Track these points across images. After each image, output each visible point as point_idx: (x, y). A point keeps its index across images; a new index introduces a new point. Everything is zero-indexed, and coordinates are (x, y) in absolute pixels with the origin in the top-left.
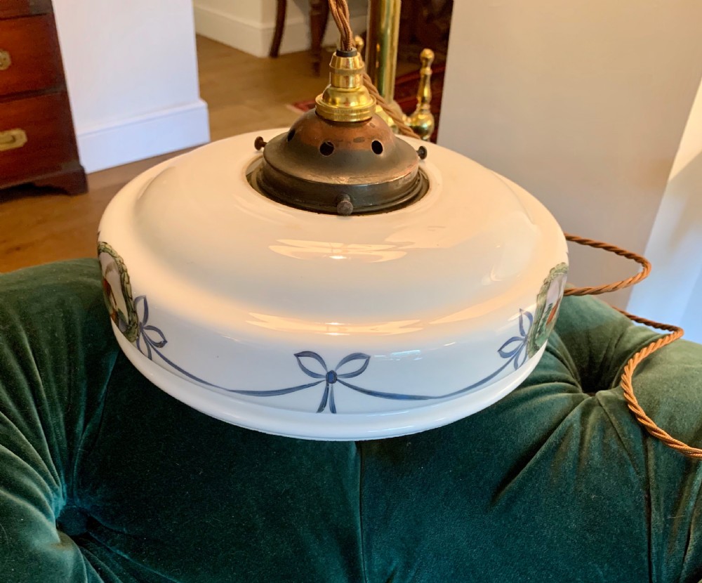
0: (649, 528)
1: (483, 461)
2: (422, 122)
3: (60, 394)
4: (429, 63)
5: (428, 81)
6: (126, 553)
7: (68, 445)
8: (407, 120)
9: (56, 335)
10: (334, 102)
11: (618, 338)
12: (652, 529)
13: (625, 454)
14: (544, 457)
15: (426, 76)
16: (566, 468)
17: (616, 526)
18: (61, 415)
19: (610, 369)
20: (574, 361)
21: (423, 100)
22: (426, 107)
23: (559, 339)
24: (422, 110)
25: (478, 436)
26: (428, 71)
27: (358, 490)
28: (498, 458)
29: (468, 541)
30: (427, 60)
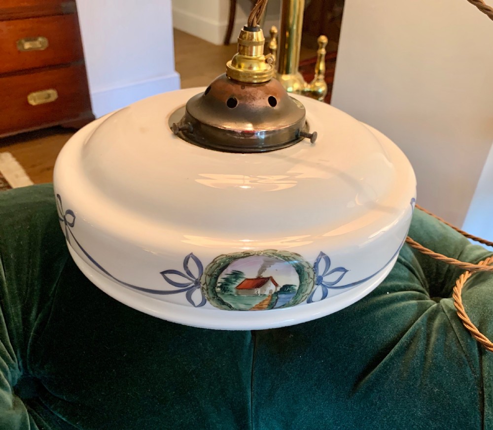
0: (483, 420)
1: (348, 355)
2: (318, 88)
3: (19, 289)
4: (324, 46)
5: (323, 58)
6: (63, 417)
7: (24, 330)
8: (307, 86)
9: (21, 243)
10: (240, 67)
11: (458, 255)
12: (485, 421)
13: (463, 355)
14: (398, 354)
15: (321, 55)
16: (414, 365)
17: (455, 417)
18: (19, 307)
19: (452, 280)
20: (424, 272)
21: (319, 73)
22: (321, 77)
23: (412, 255)
24: (318, 80)
25: (345, 334)
26: (323, 51)
27: (251, 371)
28: (360, 353)
29: (334, 419)
30: (322, 43)
